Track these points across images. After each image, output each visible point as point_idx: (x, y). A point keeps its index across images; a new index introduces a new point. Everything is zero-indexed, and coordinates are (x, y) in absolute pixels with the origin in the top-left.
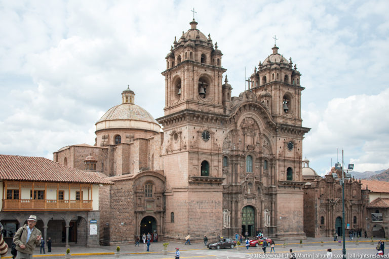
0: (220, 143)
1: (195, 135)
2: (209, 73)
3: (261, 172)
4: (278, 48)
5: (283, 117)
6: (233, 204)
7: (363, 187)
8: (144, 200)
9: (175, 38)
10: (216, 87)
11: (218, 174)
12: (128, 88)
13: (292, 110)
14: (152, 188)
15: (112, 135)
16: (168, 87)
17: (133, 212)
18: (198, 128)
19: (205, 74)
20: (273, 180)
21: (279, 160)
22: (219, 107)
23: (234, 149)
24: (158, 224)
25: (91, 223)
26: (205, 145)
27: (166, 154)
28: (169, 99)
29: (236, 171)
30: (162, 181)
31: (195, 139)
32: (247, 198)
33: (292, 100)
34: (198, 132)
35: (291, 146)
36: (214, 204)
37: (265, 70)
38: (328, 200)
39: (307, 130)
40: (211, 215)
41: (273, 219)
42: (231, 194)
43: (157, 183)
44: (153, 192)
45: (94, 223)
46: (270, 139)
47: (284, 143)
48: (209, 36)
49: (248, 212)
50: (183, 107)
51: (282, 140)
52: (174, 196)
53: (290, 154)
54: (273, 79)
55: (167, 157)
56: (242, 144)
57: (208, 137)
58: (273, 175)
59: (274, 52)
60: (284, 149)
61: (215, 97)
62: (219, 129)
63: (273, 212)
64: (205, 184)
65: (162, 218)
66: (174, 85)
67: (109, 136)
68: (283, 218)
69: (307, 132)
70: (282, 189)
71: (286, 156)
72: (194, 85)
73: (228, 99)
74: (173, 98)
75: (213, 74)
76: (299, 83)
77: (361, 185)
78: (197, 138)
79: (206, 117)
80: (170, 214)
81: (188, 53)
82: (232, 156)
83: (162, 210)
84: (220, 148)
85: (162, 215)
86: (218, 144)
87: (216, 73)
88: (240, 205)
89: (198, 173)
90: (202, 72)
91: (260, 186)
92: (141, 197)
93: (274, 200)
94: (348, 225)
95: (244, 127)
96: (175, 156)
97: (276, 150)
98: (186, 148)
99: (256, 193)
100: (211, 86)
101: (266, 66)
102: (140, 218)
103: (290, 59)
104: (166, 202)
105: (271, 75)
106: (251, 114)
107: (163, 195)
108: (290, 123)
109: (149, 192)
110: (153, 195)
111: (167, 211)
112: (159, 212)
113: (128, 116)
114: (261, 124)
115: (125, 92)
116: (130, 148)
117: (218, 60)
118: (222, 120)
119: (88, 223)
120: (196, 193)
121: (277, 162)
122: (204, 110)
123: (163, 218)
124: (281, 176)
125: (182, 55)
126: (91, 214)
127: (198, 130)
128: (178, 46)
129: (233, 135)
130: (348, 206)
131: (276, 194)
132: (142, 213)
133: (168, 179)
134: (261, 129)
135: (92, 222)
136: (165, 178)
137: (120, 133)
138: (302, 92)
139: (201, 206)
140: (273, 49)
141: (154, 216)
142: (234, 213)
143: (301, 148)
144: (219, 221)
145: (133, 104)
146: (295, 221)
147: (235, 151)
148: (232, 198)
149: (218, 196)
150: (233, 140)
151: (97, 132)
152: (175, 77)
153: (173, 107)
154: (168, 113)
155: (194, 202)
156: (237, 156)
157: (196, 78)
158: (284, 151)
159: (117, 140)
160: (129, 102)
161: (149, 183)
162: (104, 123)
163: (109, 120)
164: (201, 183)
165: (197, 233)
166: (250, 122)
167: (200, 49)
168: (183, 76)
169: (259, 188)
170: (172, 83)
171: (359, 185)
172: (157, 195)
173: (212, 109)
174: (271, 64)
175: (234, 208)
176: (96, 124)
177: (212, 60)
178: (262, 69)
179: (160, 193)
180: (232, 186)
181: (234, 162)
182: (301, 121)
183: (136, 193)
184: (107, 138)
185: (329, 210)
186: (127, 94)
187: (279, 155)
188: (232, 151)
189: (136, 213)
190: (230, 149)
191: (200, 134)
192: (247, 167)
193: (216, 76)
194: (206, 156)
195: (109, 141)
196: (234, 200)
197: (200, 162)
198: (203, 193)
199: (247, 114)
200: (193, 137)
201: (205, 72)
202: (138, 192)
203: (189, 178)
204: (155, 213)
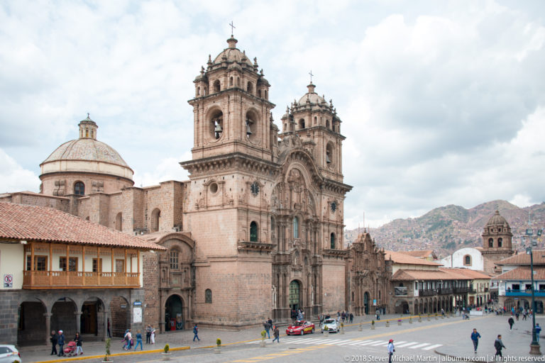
0: (269, 199)
1: (244, 187)
2: (257, 107)
3: (307, 238)
4: (314, 86)
5: (328, 172)
6: (281, 278)
7: (387, 258)
8: (170, 273)
9: (210, 56)
10: (264, 126)
11: (267, 239)
12: (88, 117)
13: (333, 163)
14: (177, 256)
15: (71, 181)
16: (198, 121)
17: (156, 290)
18: (247, 179)
19: (253, 108)
20: (317, 248)
21: (324, 223)
22: (267, 152)
23: (281, 207)
24: (186, 306)
25: (134, 306)
26: (255, 201)
27: (194, 210)
28: (201, 137)
29: (284, 234)
30: (190, 246)
31: (244, 192)
32: (295, 270)
33: (333, 151)
34: (247, 183)
35: (334, 206)
36: (263, 278)
37: (304, 111)
38: (358, 272)
39: (349, 188)
40: (261, 293)
41: (318, 296)
42: (280, 266)
43: (185, 249)
44: (180, 262)
45: (138, 306)
46: (314, 197)
47: (328, 202)
48: (255, 59)
49: (294, 288)
50: (229, 149)
51: (326, 198)
52: (211, 268)
53: (333, 217)
54: (315, 123)
55: (198, 215)
56: (289, 202)
57: (257, 191)
58: (317, 241)
59: (310, 90)
60: (328, 209)
61: (263, 139)
62: (268, 180)
63: (318, 288)
64: (255, 251)
65: (190, 297)
66: (208, 119)
67: (65, 181)
68: (328, 295)
69: (348, 191)
70: (326, 259)
71: (330, 219)
72: (242, 122)
73: (276, 143)
74: (207, 136)
75: (260, 110)
76: (339, 131)
77: (384, 254)
78: (246, 190)
79: (256, 164)
80: (204, 291)
81: (235, 78)
82: (279, 217)
83: (190, 286)
84: (268, 206)
85: (190, 294)
86: (267, 200)
87: (264, 108)
88: (288, 278)
89: (247, 237)
90: (249, 105)
91: (307, 256)
92: (165, 269)
93: (318, 272)
94: (375, 301)
95: (291, 180)
96: (212, 214)
97: (321, 211)
98: (233, 204)
99: (303, 264)
100: (258, 125)
101: (305, 106)
102: (165, 297)
103: (331, 102)
104: (197, 276)
105: (313, 118)
106: (299, 165)
107: (192, 266)
108: (333, 178)
109: (174, 262)
110: (180, 265)
111: (198, 289)
112: (188, 290)
113: (94, 156)
114: (307, 178)
115: (83, 123)
116: (109, 200)
117: (266, 91)
118: (271, 169)
119: (132, 306)
120: (245, 264)
121: (322, 225)
122: (253, 155)
123: (192, 297)
124: (326, 244)
125: (222, 80)
126: (135, 293)
127: (247, 181)
128: (214, 68)
129: (279, 189)
130: (375, 279)
131: (321, 266)
132: (167, 290)
133: (199, 244)
134: (307, 185)
135: (136, 304)
136: (194, 243)
137: (83, 179)
138: (343, 142)
139: (251, 280)
140: (308, 87)
141: (180, 294)
142: (281, 289)
143: (343, 210)
144: (268, 300)
145: (95, 140)
146: (338, 298)
147: (283, 210)
148: (279, 270)
149: (267, 268)
150: (279, 196)
151: (42, 177)
152: (211, 108)
153: (209, 148)
154: (199, 155)
155: (244, 276)
156: (286, 217)
157: (244, 113)
158: (328, 212)
159: (78, 189)
160: (89, 136)
161: (176, 250)
162: (58, 163)
163: (66, 160)
164: (250, 251)
165: (247, 317)
166: (296, 175)
167: (246, 75)
168: (226, 107)
169: (306, 258)
170: (206, 116)
171: (383, 254)
172: (184, 266)
173: (260, 154)
174: (311, 105)
175: (281, 283)
176: (40, 165)
177: (259, 92)
178: (299, 110)
179: (188, 264)
180: (279, 255)
181: (282, 224)
182: (342, 176)
183: (160, 263)
184: (63, 185)
185: (358, 284)
186: (87, 126)
187: (324, 217)
188: (279, 210)
189: (160, 290)
190: (276, 208)
191: (249, 186)
192: (293, 231)
193: (264, 112)
194: (256, 216)
195: (66, 190)
196: (282, 273)
197: (250, 223)
198: (252, 263)
199: (295, 164)
200: (242, 190)
201: (253, 106)
202: (163, 262)
203: (238, 244)
204: (182, 290)
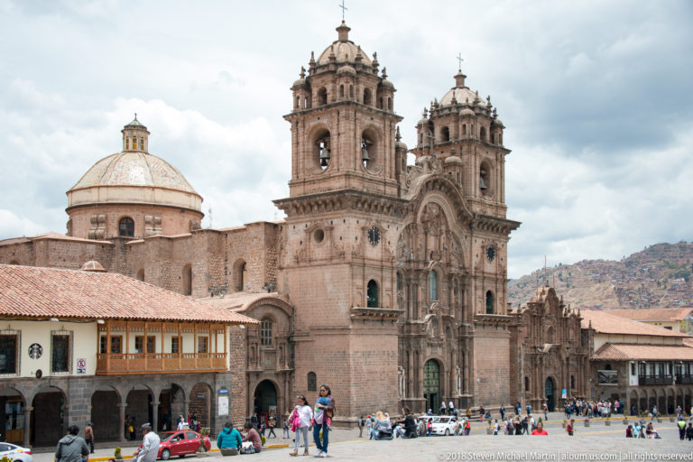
0: (393, 248)
1: (359, 234)
2: (377, 123)
3: (450, 299)
4: (465, 77)
5: (480, 203)
6: (411, 357)
7: (585, 324)
8: (261, 351)
9: (313, 54)
10: (387, 148)
11: (392, 304)
12: (136, 120)
13: (491, 189)
14: (270, 328)
15: (115, 216)
16: (298, 143)
17: (243, 374)
18: (363, 223)
19: (371, 125)
20: (466, 313)
21: (476, 277)
22: (392, 185)
23: (412, 258)
24: (282, 395)
25: (220, 394)
26: (373, 252)
27: (292, 264)
28: (301, 166)
29: (416, 296)
30: (287, 314)
31: (359, 241)
32: (432, 345)
33: (491, 171)
34: (363, 229)
35: (492, 252)
36: (385, 357)
37: (448, 115)
38: (535, 347)
39: (515, 225)
40: (383, 377)
41: (467, 383)
42: (410, 341)
43: (280, 318)
44: (273, 336)
45: (224, 394)
46: (461, 241)
47: (483, 247)
48: (375, 56)
49: (430, 370)
50: (338, 184)
51: (479, 242)
52: (316, 343)
53: (490, 268)
54: (464, 134)
55: (297, 272)
56: (423, 250)
57: (377, 239)
58: (466, 304)
59: (458, 83)
60: (482, 257)
61: (385, 166)
62: (393, 223)
63: (467, 370)
64: (374, 321)
65: (287, 383)
66: (311, 141)
67: (106, 217)
68: (482, 381)
69: (514, 229)
70: (479, 329)
71: (485, 270)
72: (355, 145)
73: (403, 169)
74: (310, 164)
75: (382, 126)
76: (501, 143)
78: (362, 239)
79: (376, 203)
80: (305, 375)
81: (346, 87)
82: (409, 271)
83: (287, 368)
84: (393, 258)
85: (288, 379)
86: (391, 250)
87: (388, 123)
88: (421, 356)
89: (361, 300)
90: (367, 121)
91: (449, 325)
92: (255, 346)
93: (467, 348)
94: (564, 391)
95: (426, 219)
96: (317, 271)
97: (471, 260)
98: (344, 258)
99: (444, 337)
100: (379, 147)
101: (449, 108)
102: (255, 383)
103: (488, 99)
104: (297, 355)
105: (460, 126)
106: (437, 198)
107: (291, 341)
108: (489, 212)
110: (273, 340)
111: (298, 371)
112: (284, 373)
113: (147, 179)
114: (450, 215)
115: (128, 128)
116: (172, 246)
117: (389, 99)
118: (397, 207)
119: (217, 395)
120: (361, 338)
121: (473, 281)
122: (371, 191)
123: (289, 382)
124: (479, 308)
125: (329, 87)
126: (220, 378)
127: (363, 225)
128: (319, 71)
129: (409, 234)
131: (471, 339)
132: (258, 374)
133: (299, 311)
134: (450, 224)
135: (222, 391)
136: (293, 309)
137: (133, 214)
138: (507, 157)
139: (369, 360)
140: (455, 77)
141: (274, 379)
142: (412, 372)
143: (506, 257)
144: (393, 387)
145: (147, 153)
146: (498, 385)
147: (414, 262)
148: (409, 346)
149: (391, 343)
150: (408, 243)
151: (70, 210)
152: (315, 127)
153: (313, 182)
154: (300, 191)
155: (360, 354)
156: (418, 271)
157: (359, 133)
158: (482, 262)
159: (124, 227)
160: (138, 148)
161: (268, 319)
162: (95, 191)
163: (107, 187)
164: (368, 320)
165: (364, 408)
166: (434, 211)
167: (363, 79)
168: (335, 127)
169: (448, 328)
170: (308, 137)
171: (579, 320)
172: (279, 341)
173: (382, 188)
174: (460, 107)
175: (412, 364)
177: (380, 100)
178: (441, 113)
179: (285, 338)
180: (408, 324)
181: (413, 282)
182: (505, 208)
183: (248, 338)
184: (103, 222)
185: (536, 365)
186: (135, 133)
187: (476, 268)
188: (409, 262)
189: (248, 374)
190: (404, 259)
191: (366, 232)
192: (429, 290)
193: (387, 129)
194: (375, 272)
195: (107, 230)
196: (413, 349)
197: (367, 282)
198: (371, 337)
199: (432, 197)
200: (356, 238)
201: (371, 122)
202: (252, 337)
203: (352, 311)
204: (277, 374)
